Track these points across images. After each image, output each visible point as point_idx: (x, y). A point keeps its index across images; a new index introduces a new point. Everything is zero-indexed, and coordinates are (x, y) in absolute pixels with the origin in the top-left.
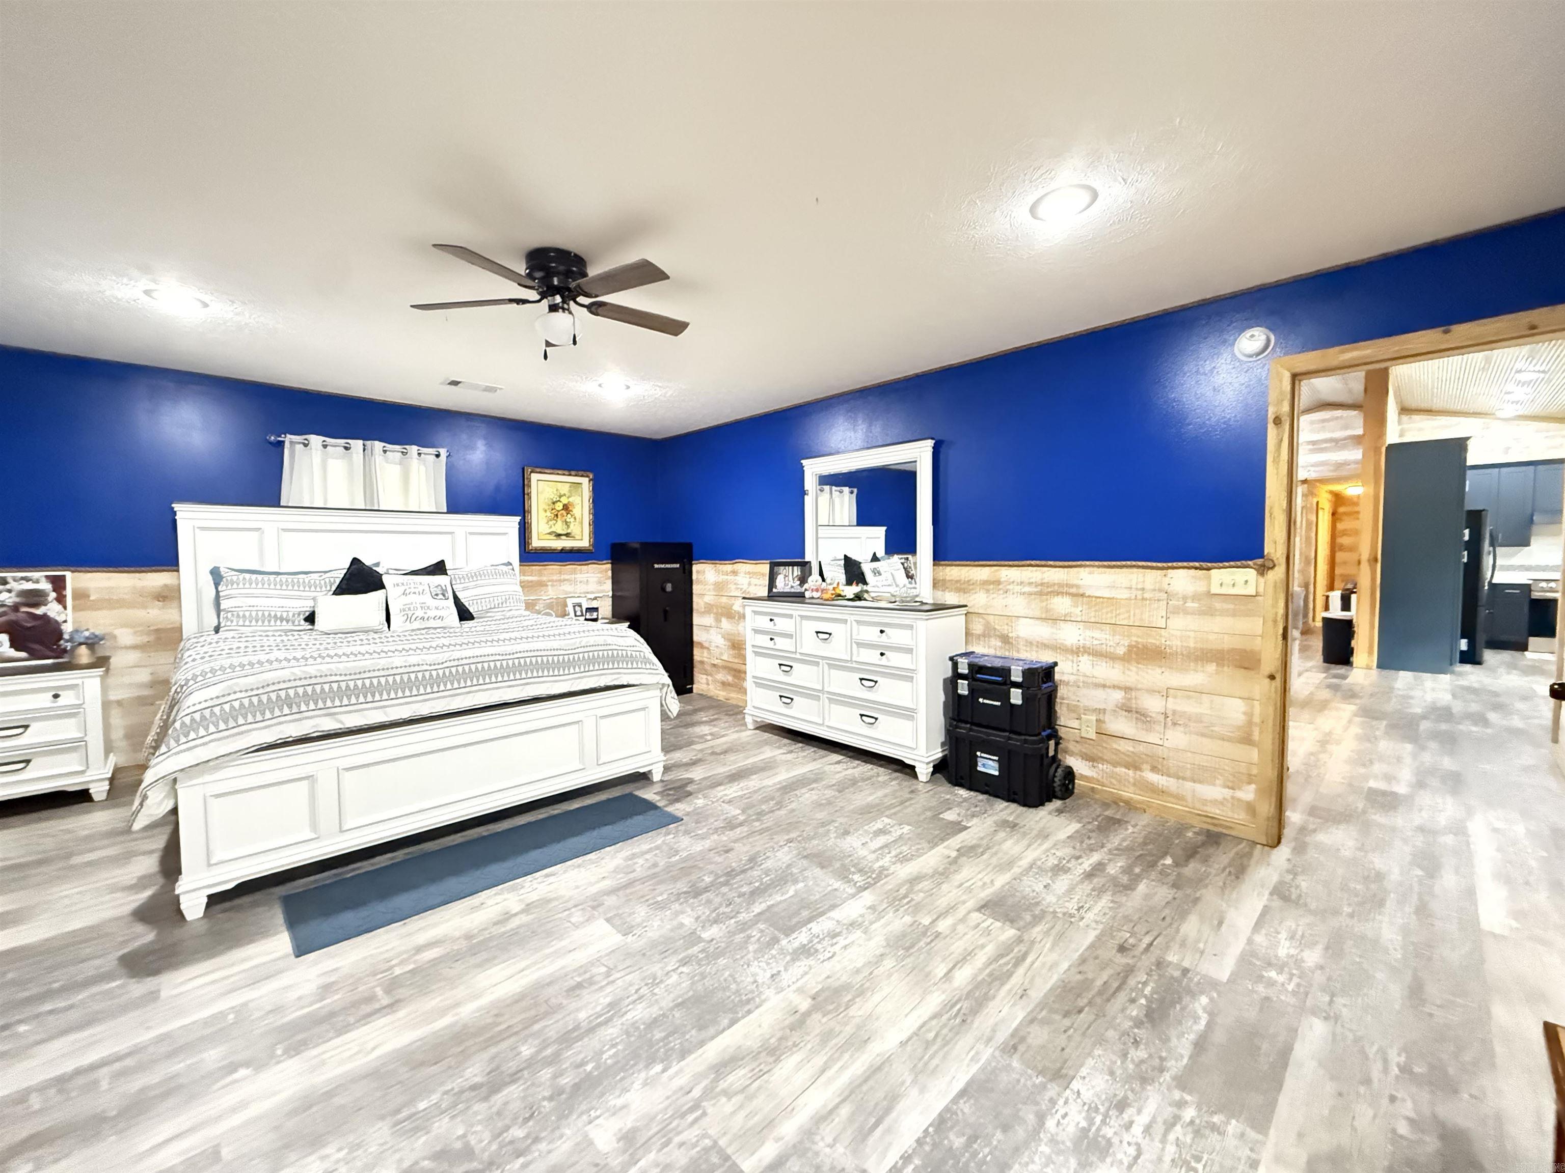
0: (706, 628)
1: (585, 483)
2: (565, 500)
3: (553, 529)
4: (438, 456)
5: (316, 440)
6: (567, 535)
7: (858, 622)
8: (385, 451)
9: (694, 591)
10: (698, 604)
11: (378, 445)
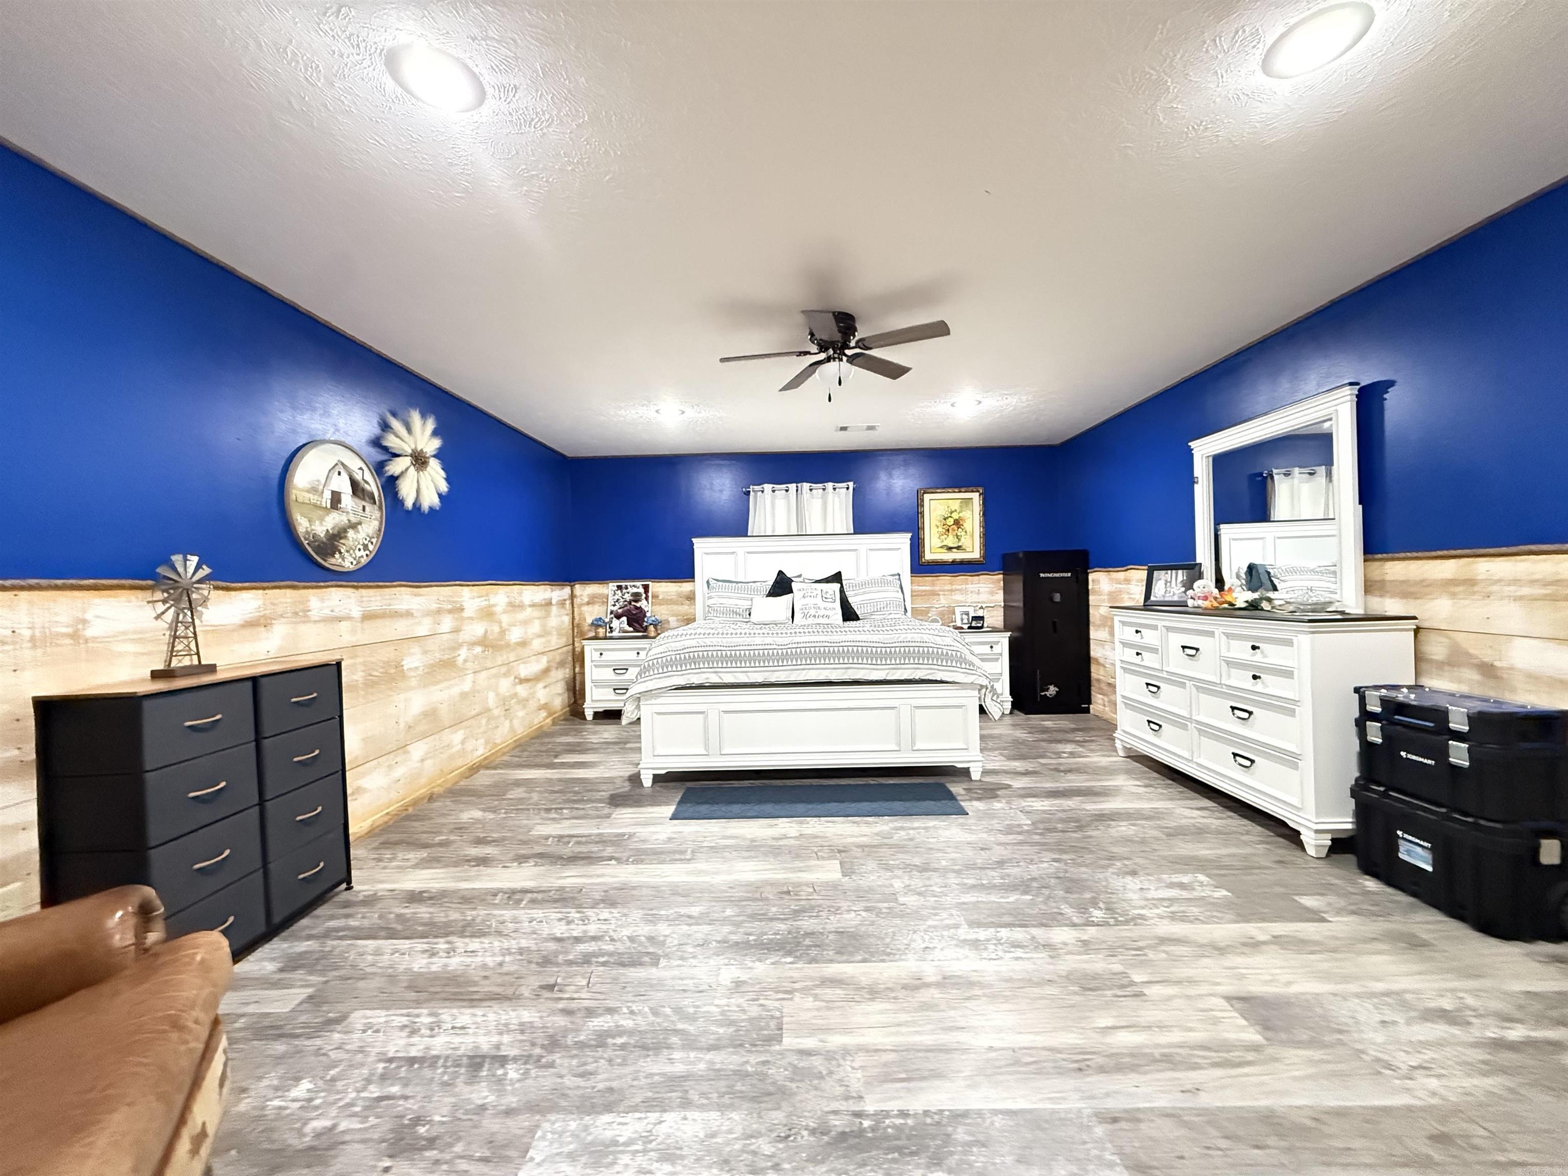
0: (1102, 642)
1: (976, 498)
2: (955, 516)
3: (945, 543)
4: (848, 488)
5: (768, 487)
6: (958, 548)
7: (1228, 635)
8: (811, 490)
9: (1091, 603)
10: (1094, 615)
11: (806, 486)
